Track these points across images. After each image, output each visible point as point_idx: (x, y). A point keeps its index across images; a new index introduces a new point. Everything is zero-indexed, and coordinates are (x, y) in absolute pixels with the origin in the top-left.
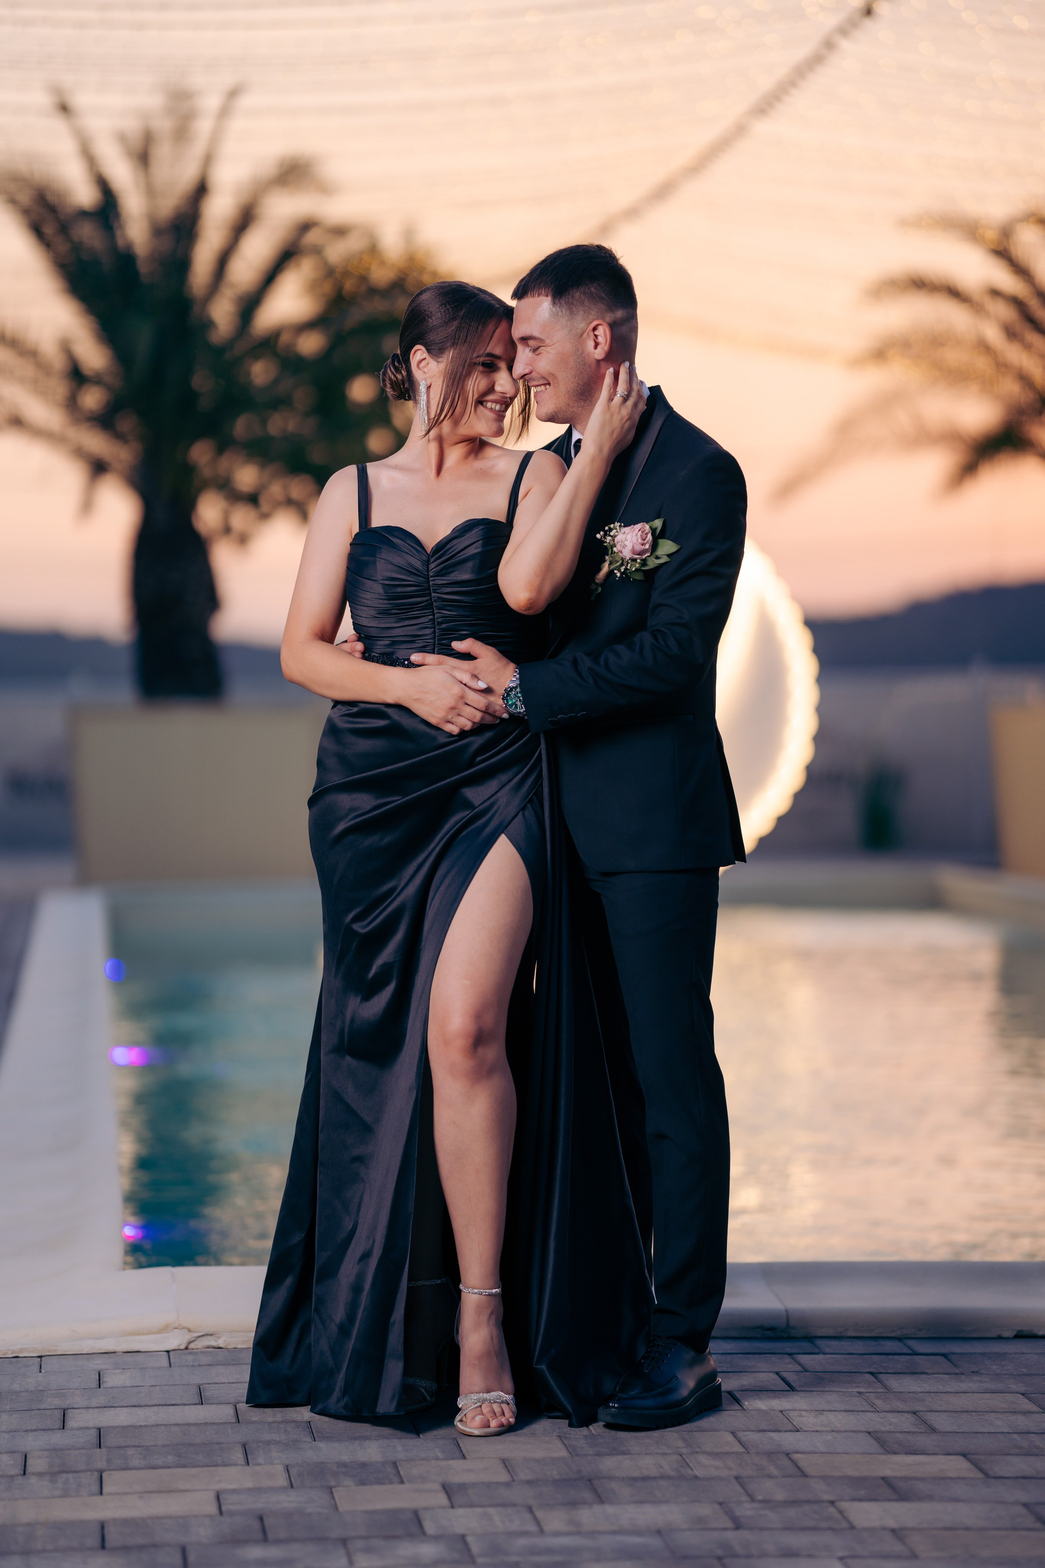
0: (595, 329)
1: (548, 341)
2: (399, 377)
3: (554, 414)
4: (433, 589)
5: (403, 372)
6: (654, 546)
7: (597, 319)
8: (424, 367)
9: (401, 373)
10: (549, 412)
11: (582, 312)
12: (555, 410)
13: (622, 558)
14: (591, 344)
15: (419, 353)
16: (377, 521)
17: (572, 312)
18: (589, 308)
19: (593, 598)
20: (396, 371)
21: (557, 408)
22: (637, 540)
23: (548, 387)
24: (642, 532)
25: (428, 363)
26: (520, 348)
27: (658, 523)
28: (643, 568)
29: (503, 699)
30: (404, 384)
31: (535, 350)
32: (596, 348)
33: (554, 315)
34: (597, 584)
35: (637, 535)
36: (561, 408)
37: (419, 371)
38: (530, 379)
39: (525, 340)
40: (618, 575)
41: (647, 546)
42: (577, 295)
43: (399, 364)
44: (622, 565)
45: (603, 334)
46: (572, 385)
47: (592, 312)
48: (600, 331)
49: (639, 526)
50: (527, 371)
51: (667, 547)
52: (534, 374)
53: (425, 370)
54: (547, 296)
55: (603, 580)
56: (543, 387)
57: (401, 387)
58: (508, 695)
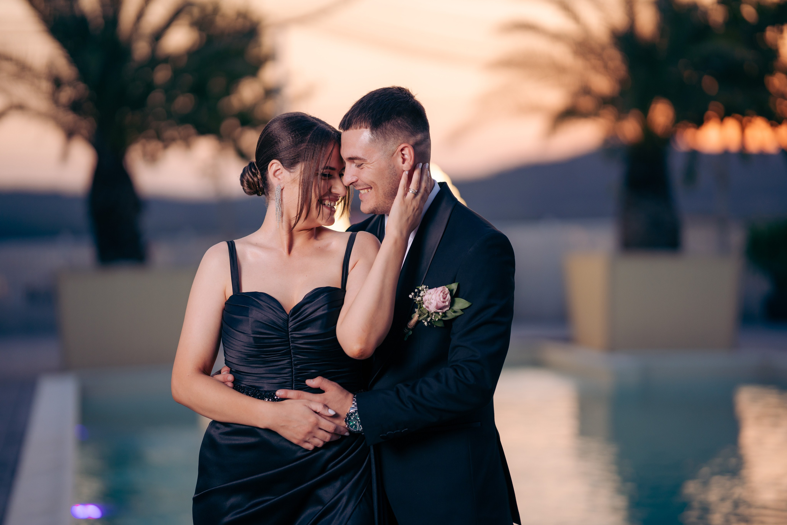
0: (402, 150)
1: (368, 161)
2: (255, 179)
3: (375, 209)
4: (291, 341)
5: (258, 176)
6: (452, 303)
7: (404, 143)
8: (278, 175)
9: (257, 177)
10: (372, 208)
11: (393, 139)
12: (376, 206)
13: (428, 311)
14: (400, 160)
15: (274, 166)
16: (246, 288)
17: (385, 139)
18: (398, 135)
19: (406, 339)
20: (253, 175)
21: (377, 205)
22: (440, 299)
23: (369, 190)
24: (443, 293)
25: (282, 173)
26: (348, 164)
27: (454, 286)
28: (444, 319)
29: (346, 421)
30: (259, 185)
31: (359, 166)
32: (403, 163)
33: (372, 141)
34: (409, 329)
35: (439, 295)
36: (380, 205)
37: (275, 178)
38: (357, 185)
39: (352, 159)
40: (426, 323)
41: (447, 303)
42: (389, 126)
43: (255, 171)
44: (428, 316)
45: (409, 153)
46: (387, 189)
47: (400, 138)
48: (406, 152)
49: (440, 289)
50: (354, 180)
51: (461, 304)
52: (359, 182)
53: (279, 177)
54: (366, 128)
55: (414, 326)
56: (366, 191)
57: (257, 187)
58: (350, 418)
